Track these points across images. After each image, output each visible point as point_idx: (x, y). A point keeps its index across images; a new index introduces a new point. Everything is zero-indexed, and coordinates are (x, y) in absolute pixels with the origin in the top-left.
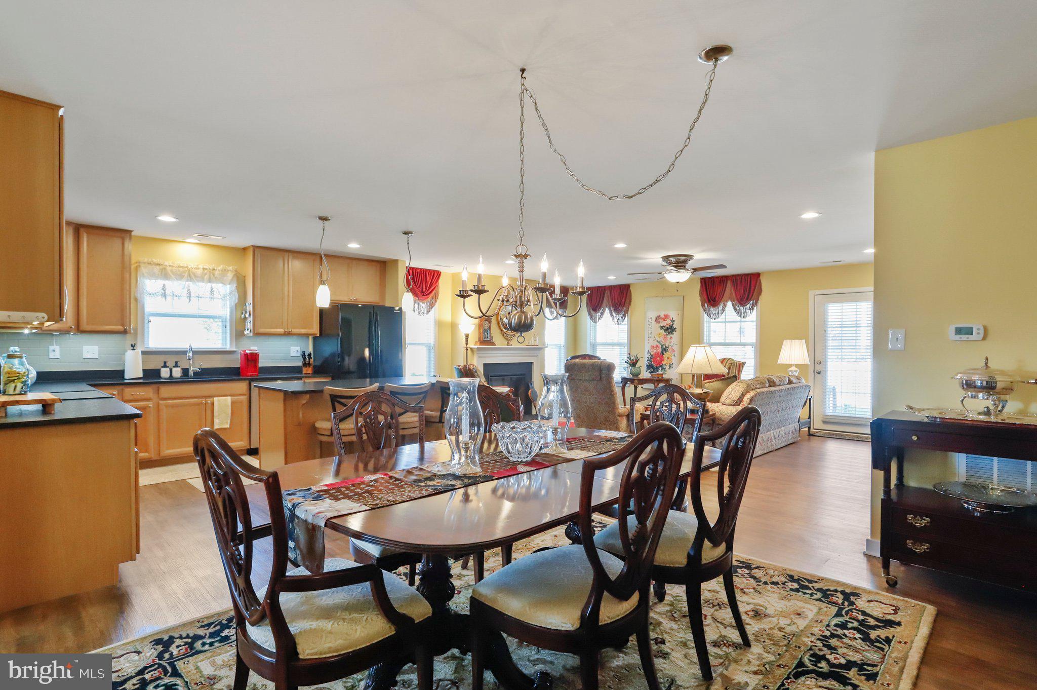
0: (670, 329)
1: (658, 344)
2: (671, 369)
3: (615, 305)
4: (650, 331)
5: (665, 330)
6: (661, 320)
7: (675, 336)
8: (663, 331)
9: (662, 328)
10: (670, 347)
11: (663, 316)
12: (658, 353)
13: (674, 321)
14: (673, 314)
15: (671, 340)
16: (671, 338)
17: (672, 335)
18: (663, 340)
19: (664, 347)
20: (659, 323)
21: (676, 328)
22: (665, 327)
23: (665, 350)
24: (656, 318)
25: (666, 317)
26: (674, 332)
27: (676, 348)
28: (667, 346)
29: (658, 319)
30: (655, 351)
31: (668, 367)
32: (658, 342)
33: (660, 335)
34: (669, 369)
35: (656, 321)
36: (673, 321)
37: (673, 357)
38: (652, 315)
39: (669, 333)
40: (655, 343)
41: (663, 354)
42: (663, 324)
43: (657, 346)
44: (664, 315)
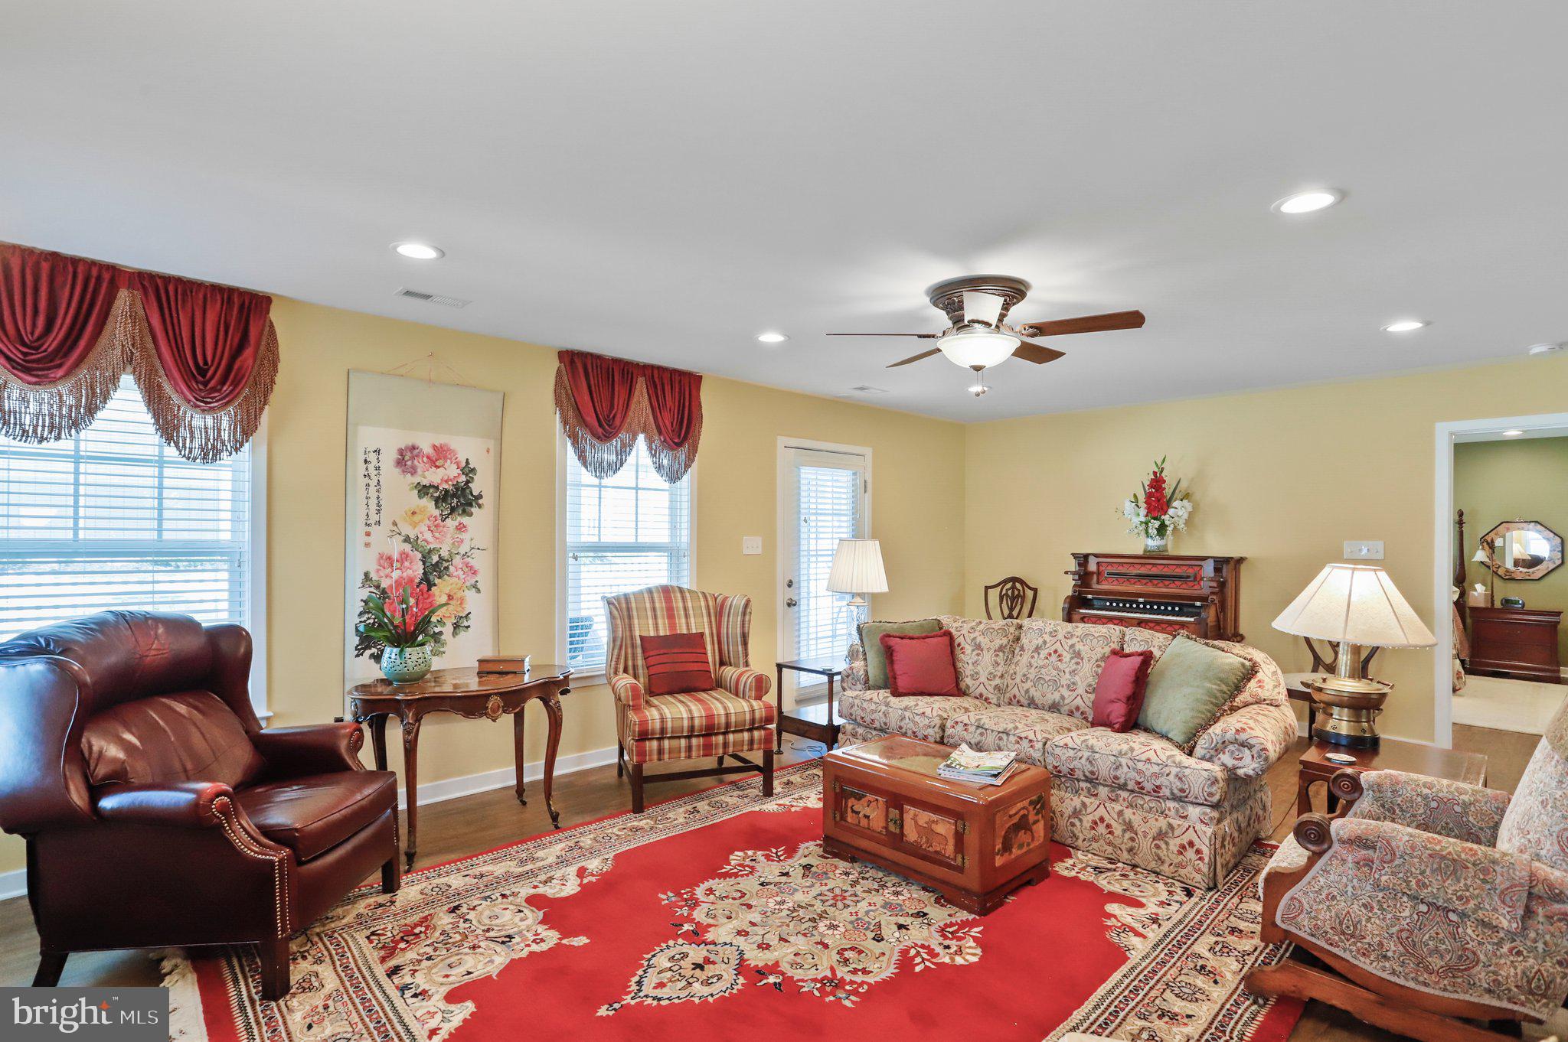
0: (454, 495)
1: (407, 547)
2: (463, 634)
3: (203, 372)
4: (373, 502)
5: (437, 500)
6: (420, 465)
7: (478, 522)
8: (428, 504)
9: (423, 490)
10: (457, 560)
11: (427, 449)
12: (411, 580)
13: (473, 470)
14: (469, 448)
15: (463, 536)
16: (461, 528)
17: (465, 520)
18: (428, 536)
19: (435, 559)
20: (413, 471)
21: (480, 496)
22: (437, 488)
23: (435, 569)
24: (401, 452)
25: (441, 454)
26: (474, 510)
27: (481, 562)
28: (445, 554)
29: (406, 458)
30: (396, 574)
31: (447, 630)
32: (407, 540)
33: (416, 518)
34: (454, 634)
35: (400, 462)
36: (468, 471)
37: (470, 595)
38: (389, 440)
39: (453, 510)
40: (396, 547)
41: (430, 585)
42: (433, 476)
43: (404, 557)
44: (434, 447)
